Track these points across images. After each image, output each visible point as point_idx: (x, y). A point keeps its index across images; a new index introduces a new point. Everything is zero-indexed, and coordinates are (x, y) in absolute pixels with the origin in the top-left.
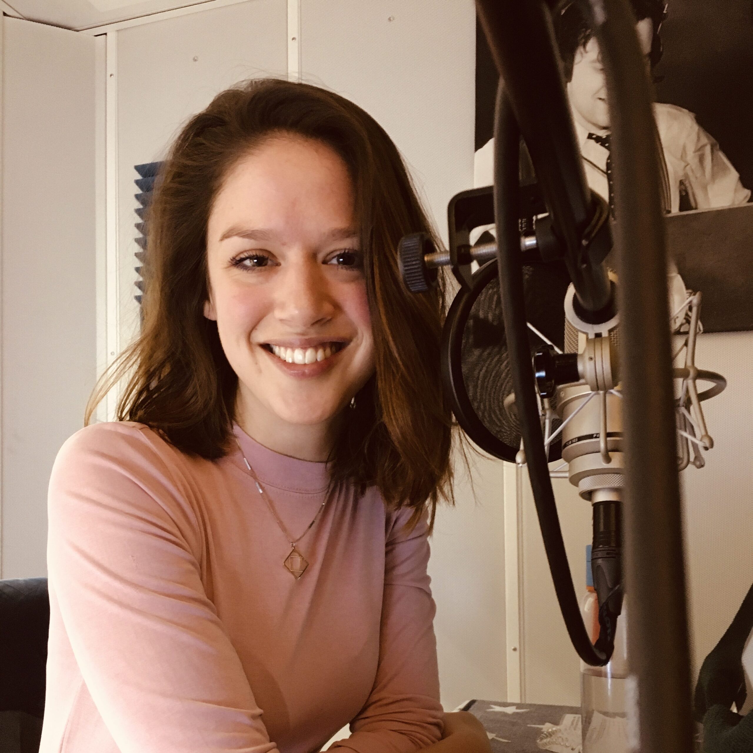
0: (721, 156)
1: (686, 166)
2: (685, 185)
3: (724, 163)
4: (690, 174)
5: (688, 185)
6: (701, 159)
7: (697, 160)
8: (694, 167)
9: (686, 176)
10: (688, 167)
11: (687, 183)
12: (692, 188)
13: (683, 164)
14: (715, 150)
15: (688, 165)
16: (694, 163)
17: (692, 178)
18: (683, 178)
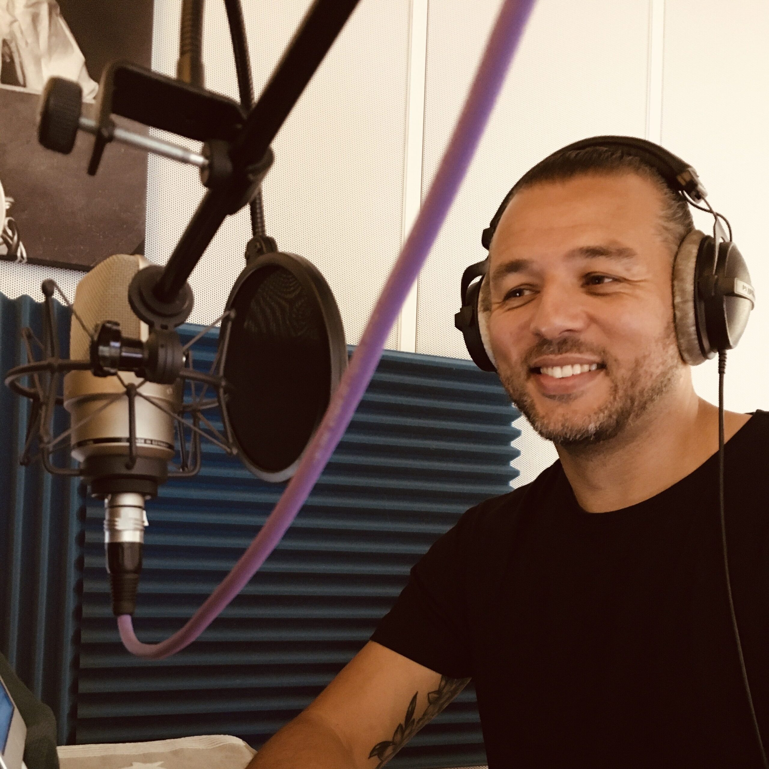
0: (62, 23)
1: (12, 23)
2: (10, 49)
3: (65, 36)
4: (18, 35)
5: (14, 49)
6: (35, 19)
7: (29, 19)
8: (24, 27)
9: (12, 34)
10: (16, 25)
11: (13, 46)
12: (20, 56)
13: (8, 18)
14: (54, 15)
15: (15, 21)
16: (24, 21)
17: (22, 44)
18: (8, 38)
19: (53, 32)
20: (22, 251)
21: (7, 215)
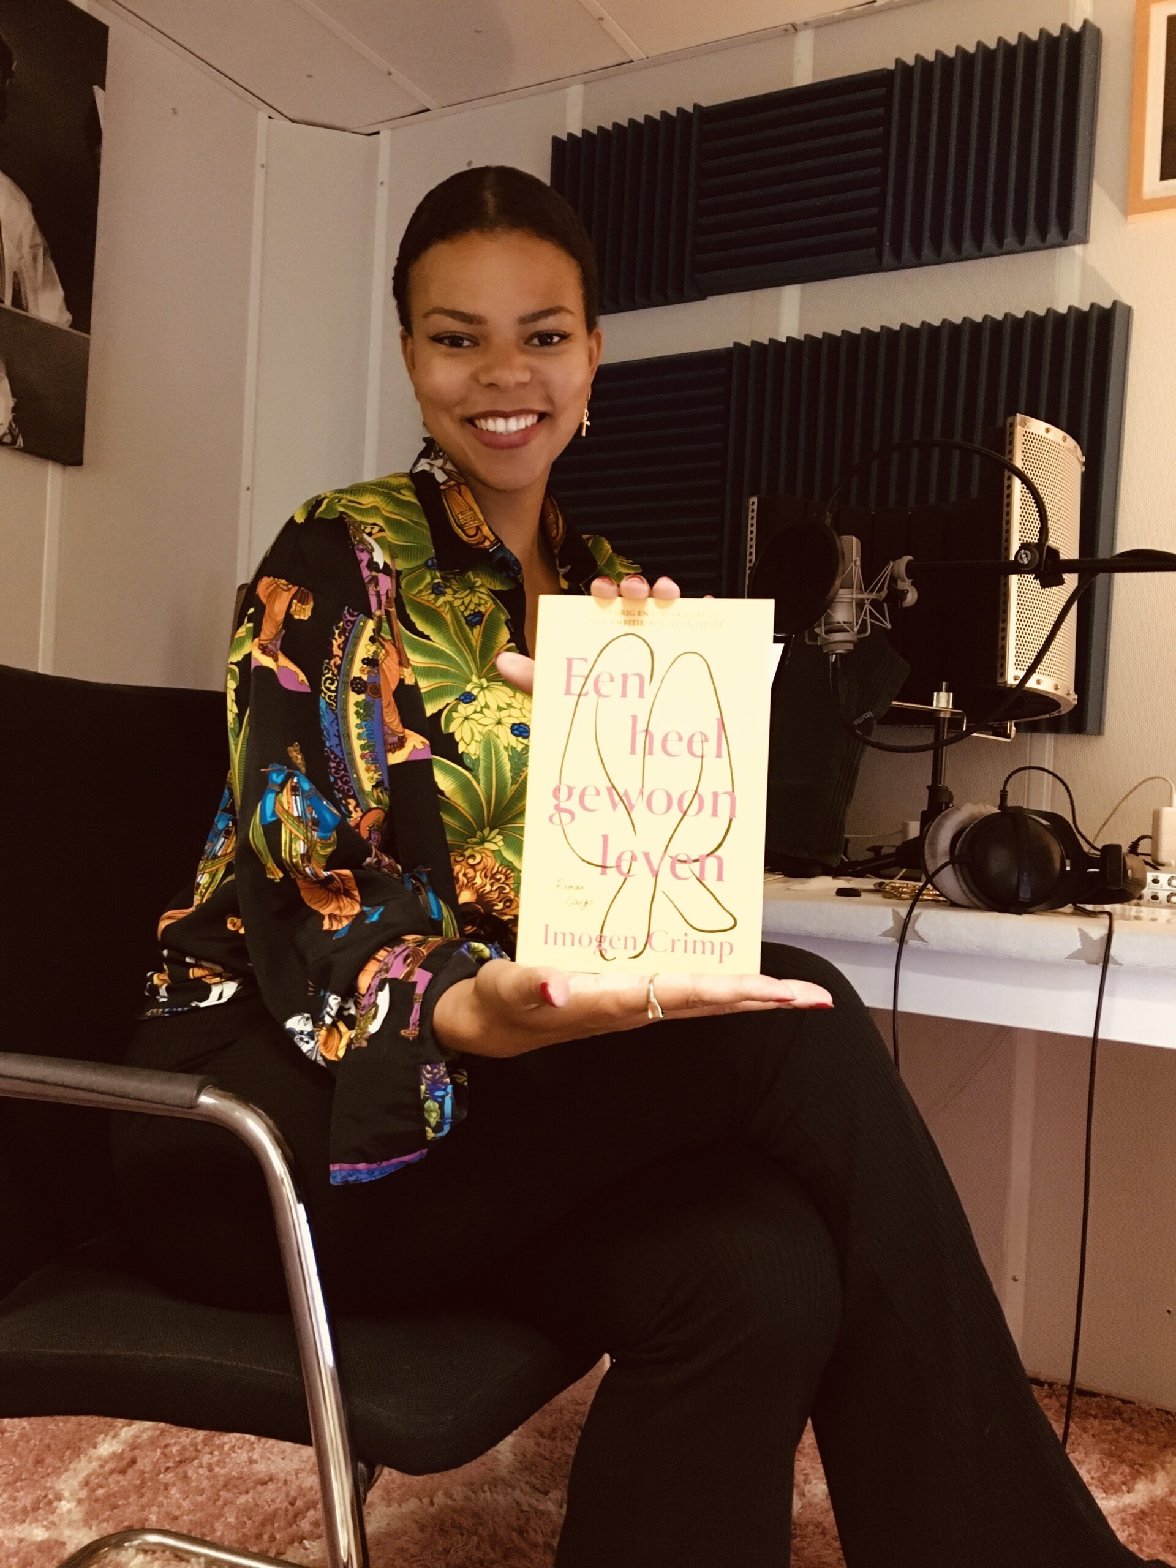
0: (52, 264)
2: (18, 279)
3: (54, 276)
4: (24, 270)
6: (35, 259)
7: (31, 259)
8: (27, 264)
9: (20, 267)
10: (22, 261)
11: (20, 277)
12: (24, 286)
13: (18, 256)
14: (47, 258)
15: (22, 258)
16: (28, 258)
17: (26, 275)
18: (17, 270)
19: (46, 272)
20: (20, 441)
21: (12, 412)
